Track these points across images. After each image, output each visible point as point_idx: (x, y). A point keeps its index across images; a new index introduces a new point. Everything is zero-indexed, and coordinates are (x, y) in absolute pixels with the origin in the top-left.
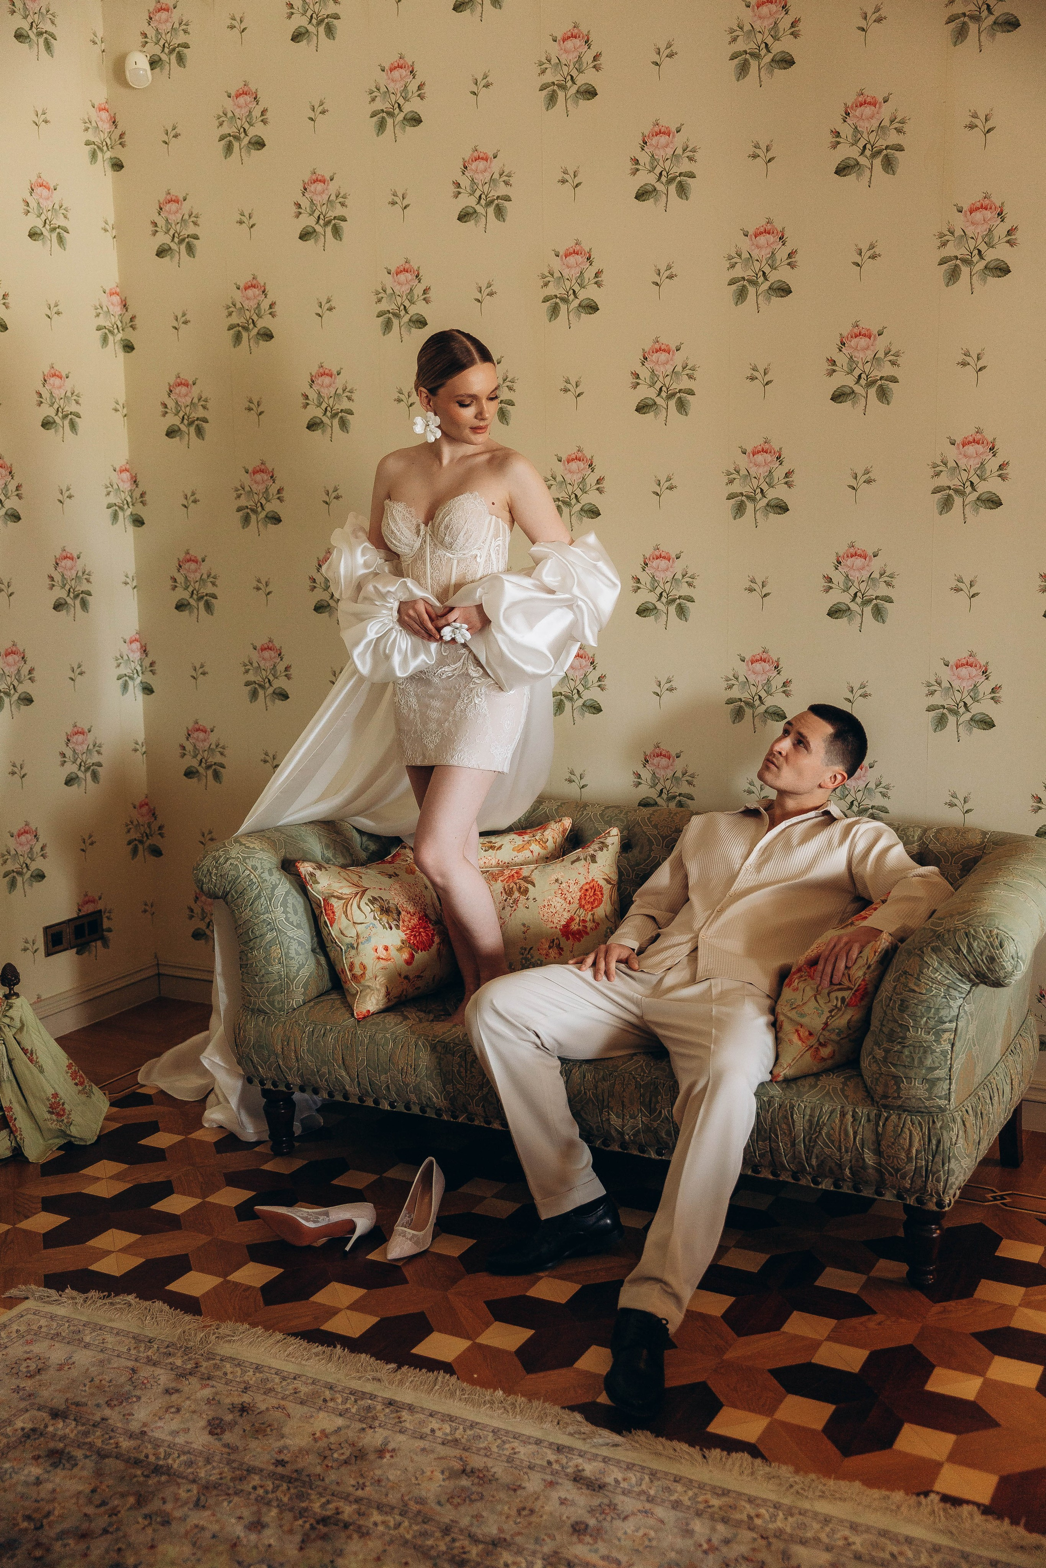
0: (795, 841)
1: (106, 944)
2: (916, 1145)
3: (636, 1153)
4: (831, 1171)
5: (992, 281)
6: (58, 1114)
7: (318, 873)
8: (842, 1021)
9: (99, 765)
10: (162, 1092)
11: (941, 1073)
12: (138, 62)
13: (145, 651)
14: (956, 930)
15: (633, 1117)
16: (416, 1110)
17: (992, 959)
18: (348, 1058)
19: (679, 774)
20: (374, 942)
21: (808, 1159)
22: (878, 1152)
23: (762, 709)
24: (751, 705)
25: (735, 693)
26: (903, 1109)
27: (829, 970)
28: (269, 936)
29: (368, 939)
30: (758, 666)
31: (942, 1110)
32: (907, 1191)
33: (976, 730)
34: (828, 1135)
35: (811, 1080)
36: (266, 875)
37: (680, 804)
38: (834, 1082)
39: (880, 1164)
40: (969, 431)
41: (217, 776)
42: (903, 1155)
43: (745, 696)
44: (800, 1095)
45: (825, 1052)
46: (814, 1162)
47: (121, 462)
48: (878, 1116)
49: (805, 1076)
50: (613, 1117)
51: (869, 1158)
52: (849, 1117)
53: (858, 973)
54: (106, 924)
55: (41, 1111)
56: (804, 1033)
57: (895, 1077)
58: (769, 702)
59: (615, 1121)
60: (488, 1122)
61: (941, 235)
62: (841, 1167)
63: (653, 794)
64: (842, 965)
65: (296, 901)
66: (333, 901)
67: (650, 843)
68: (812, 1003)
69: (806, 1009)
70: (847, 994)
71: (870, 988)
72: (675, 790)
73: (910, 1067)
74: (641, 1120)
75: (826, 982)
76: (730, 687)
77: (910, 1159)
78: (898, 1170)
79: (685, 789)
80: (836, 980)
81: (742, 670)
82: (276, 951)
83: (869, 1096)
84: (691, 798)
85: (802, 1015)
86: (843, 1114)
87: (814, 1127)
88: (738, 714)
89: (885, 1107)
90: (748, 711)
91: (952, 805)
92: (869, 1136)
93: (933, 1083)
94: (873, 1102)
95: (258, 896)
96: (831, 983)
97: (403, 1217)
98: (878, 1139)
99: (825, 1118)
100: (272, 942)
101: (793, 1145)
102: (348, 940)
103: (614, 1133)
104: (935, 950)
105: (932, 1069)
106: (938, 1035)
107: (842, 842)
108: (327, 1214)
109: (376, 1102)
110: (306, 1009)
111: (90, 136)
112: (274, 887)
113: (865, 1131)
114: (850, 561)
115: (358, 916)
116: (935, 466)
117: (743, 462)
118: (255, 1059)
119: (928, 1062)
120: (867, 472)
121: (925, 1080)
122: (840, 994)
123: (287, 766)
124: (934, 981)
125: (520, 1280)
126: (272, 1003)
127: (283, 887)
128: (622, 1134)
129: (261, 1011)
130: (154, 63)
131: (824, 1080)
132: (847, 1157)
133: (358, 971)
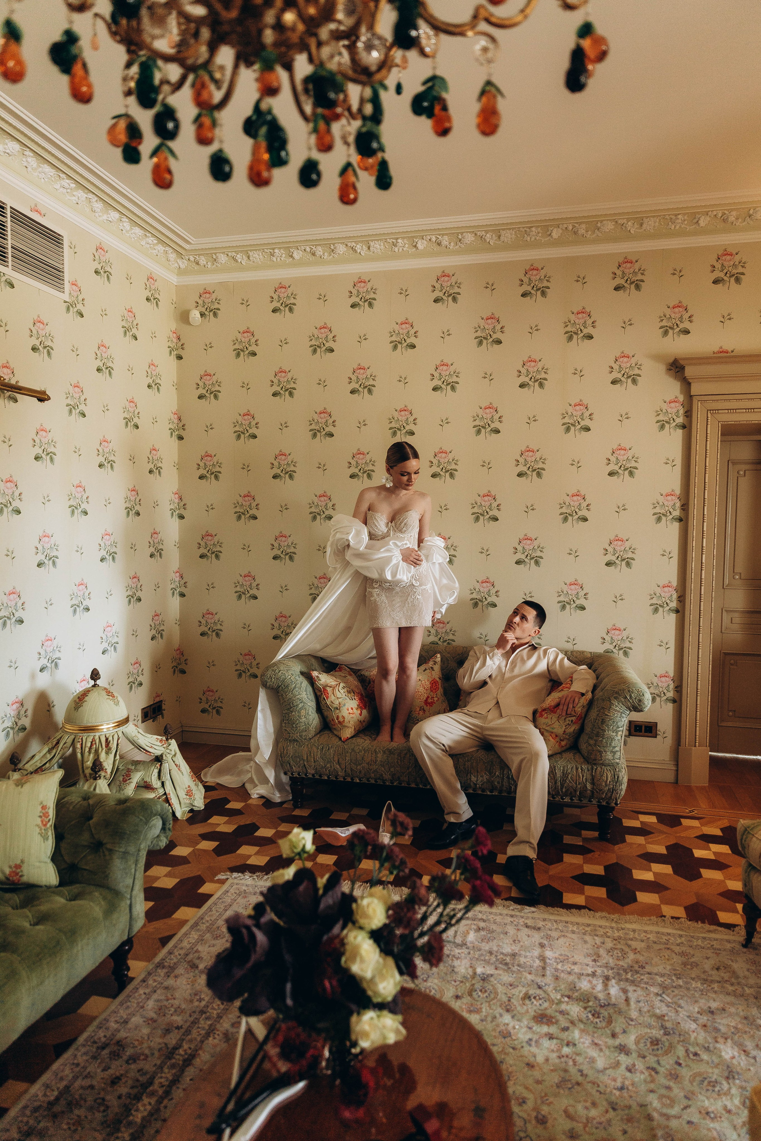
0: (525, 658)
1: (163, 717)
2: (609, 779)
3: (480, 792)
4: (571, 793)
5: (583, 433)
6: (190, 796)
7: (320, 676)
8: (571, 729)
9: (163, 630)
10: (218, 784)
11: (617, 749)
12: (195, 314)
13: (182, 577)
14: (624, 690)
15: (482, 776)
16: (373, 781)
17: (640, 701)
18: (341, 760)
19: (448, 631)
20: (346, 707)
21: (562, 789)
22: (593, 783)
23: (486, 602)
24: (481, 601)
25: (474, 596)
26: (603, 764)
27: (565, 708)
28: (300, 706)
29: (344, 705)
30: (485, 585)
31: (618, 764)
32: (603, 799)
33: (578, 611)
34: (571, 778)
35: (558, 756)
36: (297, 678)
37: (449, 643)
38: (569, 755)
39: (593, 788)
40: (575, 491)
41: (218, 635)
42: (604, 784)
43: (479, 597)
44: (557, 762)
45: (563, 743)
46: (564, 790)
47: (175, 490)
48: (592, 769)
49: (556, 754)
50: (473, 777)
51: (589, 786)
52: (580, 769)
53: (579, 709)
54: (164, 707)
55: (182, 794)
56: (554, 736)
57: (600, 751)
58: (489, 599)
59: (473, 779)
60: (409, 784)
61: (563, 414)
62: (575, 791)
63: (436, 639)
64: (571, 706)
65: (310, 689)
66: (328, 689)
67: (448, 660)
68: (557, 723)
69: (554, 726)
70: (574, 718)
71: (583, 715)
72: (446, 638)
73: (607, 747)
74: (485, 777)
75: (564, 714)
76: (472, 593)
77: (606, 785)
78: (600, 790)
79: (451, 637)
80: (569, 712)
81: (478, 586)
82: (303, 712)
83: (587, 760)
84: (454, 641)
85: (553, 728)
86: (577, 769)
87: (565, 775)
88: (476, 605)
89: (595, 764)
90: (480, 603)
91: (568, 642)
92: (589, 777)
93: (614, 753)
94: (588, 763)
95: (295, 687)
96: (567, 714)
97: (381, 830)
98: (593, 778)
99: (569, 771)
100: (301, 709)
101: (556, 783)
102: (335, 706)
103: (472, 784)
104: (616, 698)
105: (614, 747)
106: (617, 733)
107: (544, 657)
108: (348, 830)
109: (352, 779)
110: (316, 738)
111: (170, 344)
112: (301, 683)
113: (587, 775)
114: (525, 542)
115: (339, 695)
116: (560, 504)
117: (479, 500)
118: (292, 763)
119: (613, 744)
120: (532, 506)
121: (612, 752)
122: (570, 719)
123: (301, 628)
124: (616, 710)
125: (444, 851)
126: (301, 736)
127: (305, 683)
128: (475, 785)
129: (295, 740)
130: (202, 315)
131: (565, 755)
132: (579, 787)
133: (341, 719)
